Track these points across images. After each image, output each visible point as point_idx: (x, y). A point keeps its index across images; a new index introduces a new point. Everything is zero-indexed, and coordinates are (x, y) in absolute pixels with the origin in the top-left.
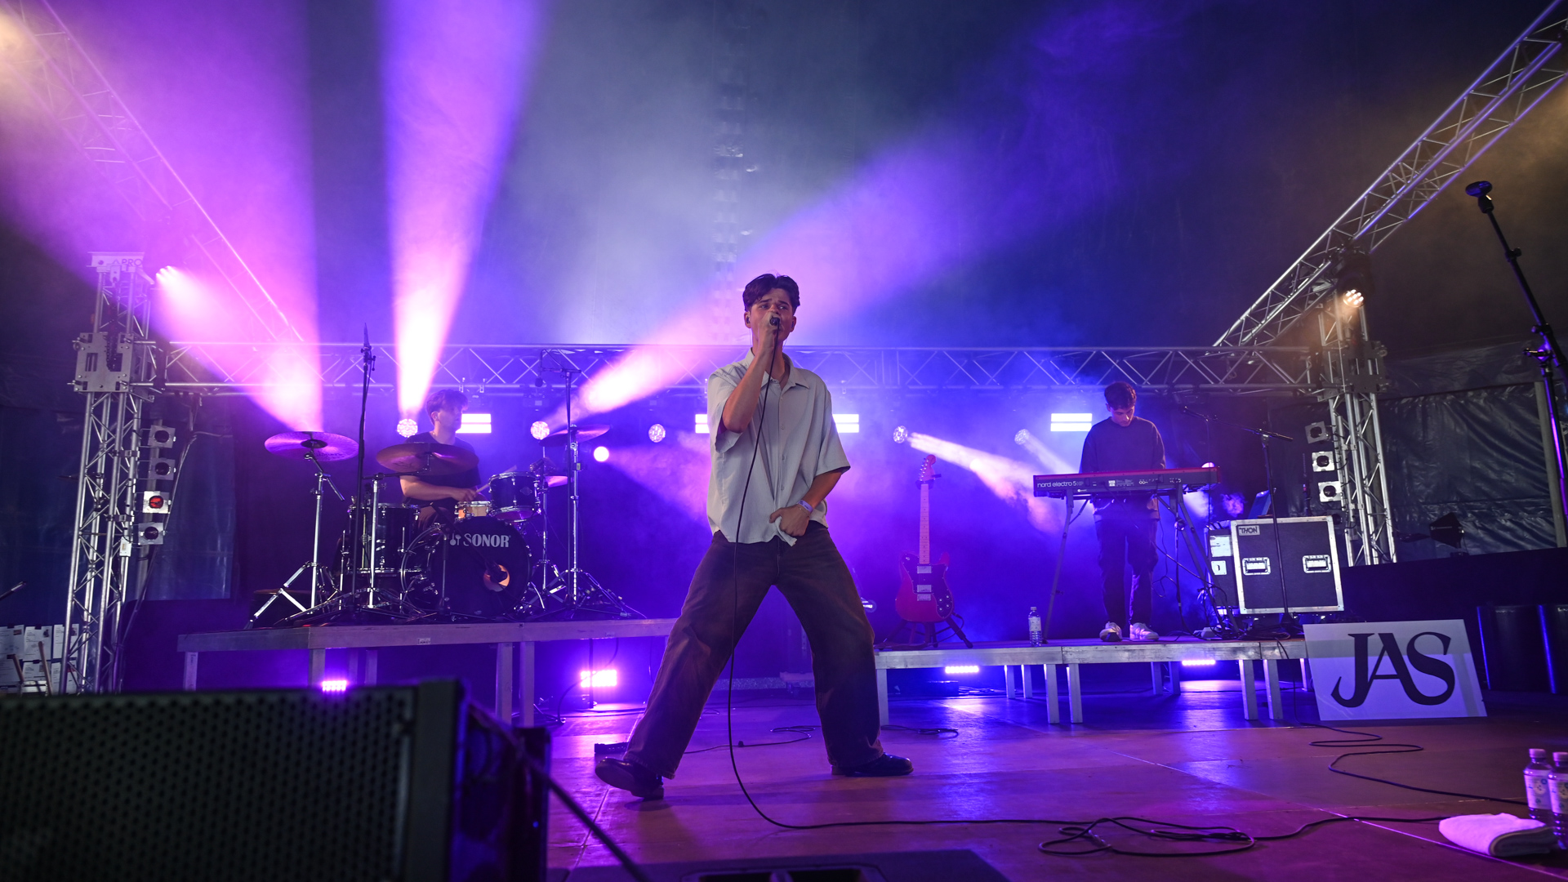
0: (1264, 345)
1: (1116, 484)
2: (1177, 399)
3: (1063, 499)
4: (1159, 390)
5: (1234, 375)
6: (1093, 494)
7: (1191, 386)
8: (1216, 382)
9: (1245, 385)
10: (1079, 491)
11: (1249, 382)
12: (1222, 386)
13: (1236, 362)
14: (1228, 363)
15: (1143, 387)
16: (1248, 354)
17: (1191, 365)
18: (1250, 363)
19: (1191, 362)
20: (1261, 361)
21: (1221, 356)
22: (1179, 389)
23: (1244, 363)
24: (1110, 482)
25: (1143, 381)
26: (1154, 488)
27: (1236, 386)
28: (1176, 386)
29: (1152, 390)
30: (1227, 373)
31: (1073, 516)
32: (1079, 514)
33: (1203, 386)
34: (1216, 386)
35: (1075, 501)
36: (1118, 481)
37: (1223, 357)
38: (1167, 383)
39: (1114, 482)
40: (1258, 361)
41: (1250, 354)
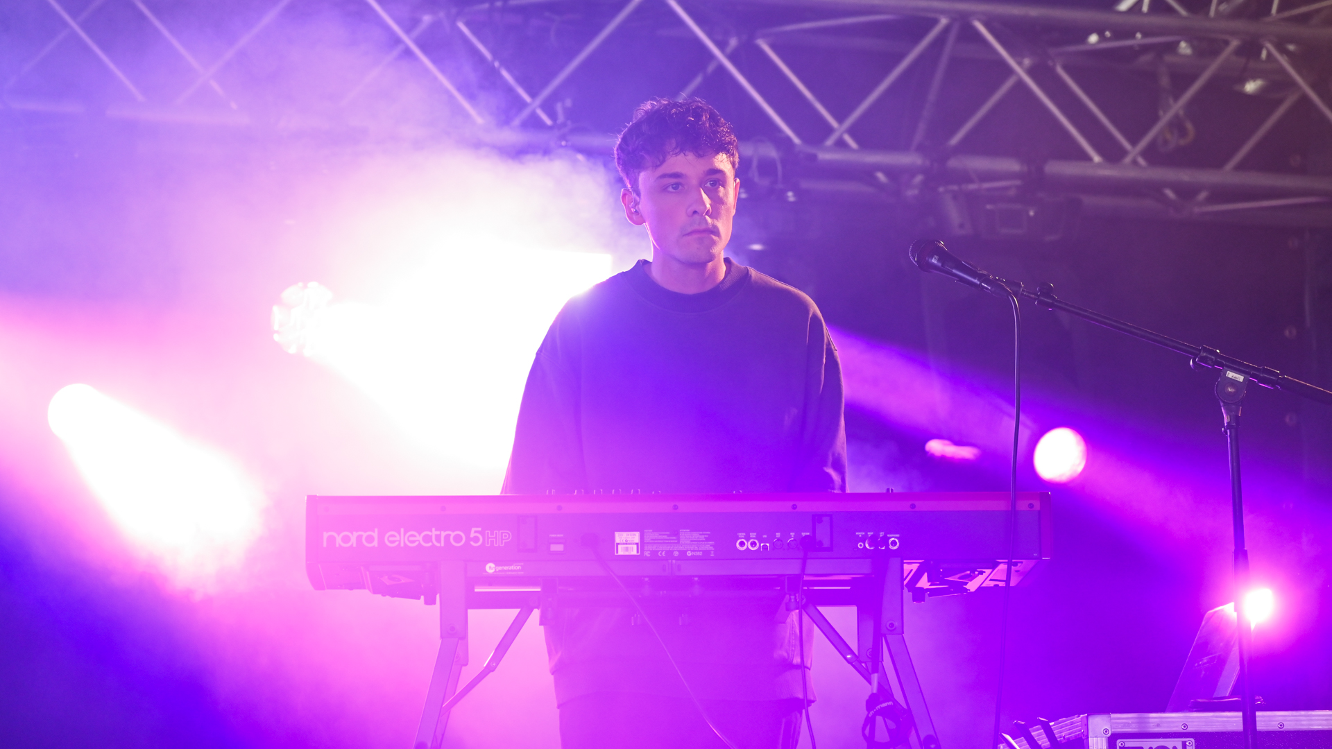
0: (1304, 19)
1: (642, 545)
2: (954, 214)
3: (430, 601)
4: (891, 172)
5: (1182, 132)
6: (549, 584)
7: (1013, 166)
8: (1113, 153)
9: (1226, 176)
10: (490, 568)
11: (1241, 167)
12: (1132, 174)
13: (1193, 78)
14: (1165, 81)
15: (825, 156)
16: (1239, 52)
17: (1020, 84)
18: (1251, 87)
19: (1020, 70)
20: (1291, 84)
21: (1145, 49)
22: (965, 177)
23: (1225, 86)
24: (620, 537)
25: (829, 130)
26: (792, 568)
27: (1185, 176)
28: (953, 163)
29: (865, 173)
30: (1156, 119)
31: (467, 675)
32: (490, 669)
33: (1056, 168)
34: (1109, 172)
35: (473, 614)
36: (650, 535)
37: (1146, 59)
38: (920, 149)
39: (635, 537)
40: (1278, 85)
41: (1250, 49)
